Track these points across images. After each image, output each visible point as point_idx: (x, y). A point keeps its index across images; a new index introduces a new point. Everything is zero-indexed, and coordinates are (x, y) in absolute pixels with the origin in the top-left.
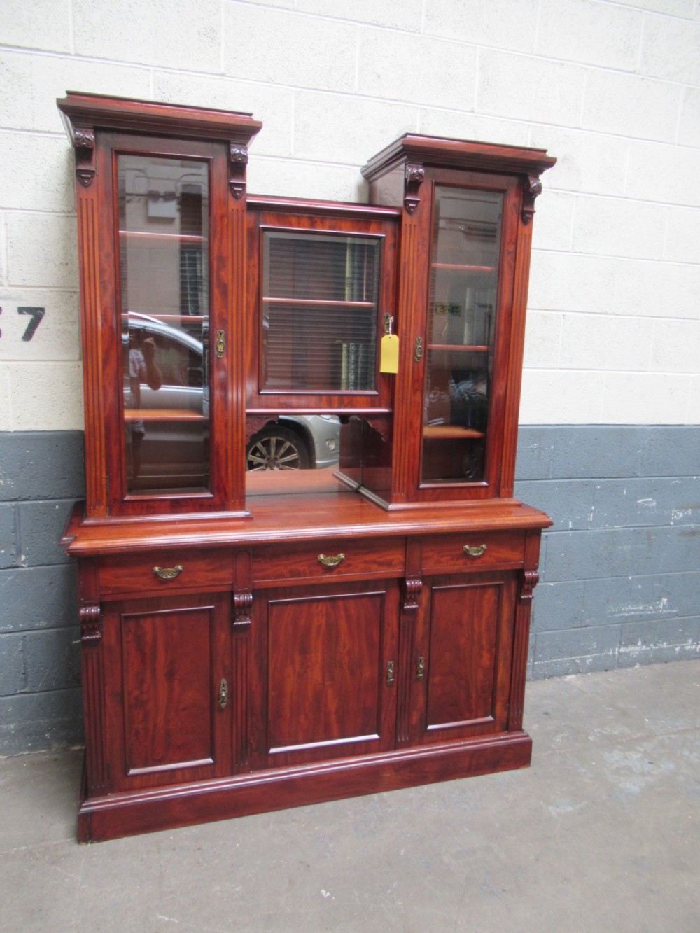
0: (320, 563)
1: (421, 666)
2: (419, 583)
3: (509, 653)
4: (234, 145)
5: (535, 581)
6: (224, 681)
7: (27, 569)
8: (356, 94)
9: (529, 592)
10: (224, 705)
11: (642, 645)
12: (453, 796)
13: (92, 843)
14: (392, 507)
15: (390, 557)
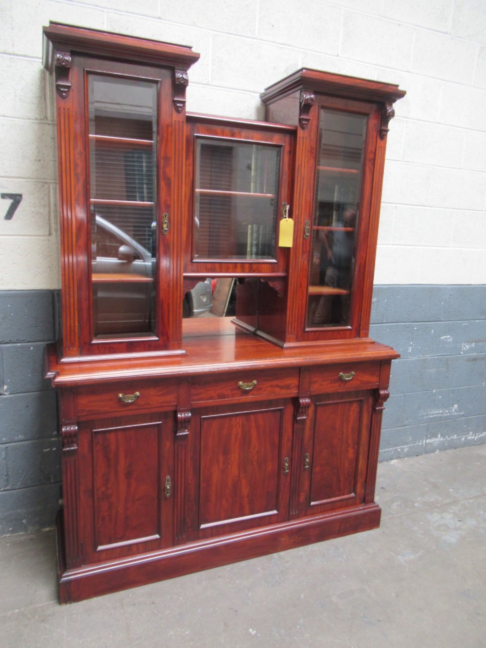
0: (239, 388)
1: (307, 460)
2: (308, 401)
3: (366, 449)
4: (178, 71)
5: (386, 397)
6: (168, 477)
7: (9, 396)
8: (256, 38)
9: (382, 405)
10: (168, 495)
11: (441, 437)
12: (331, 552)
13: (70, 603)
14: (286, 345)
15: (288, 382)
